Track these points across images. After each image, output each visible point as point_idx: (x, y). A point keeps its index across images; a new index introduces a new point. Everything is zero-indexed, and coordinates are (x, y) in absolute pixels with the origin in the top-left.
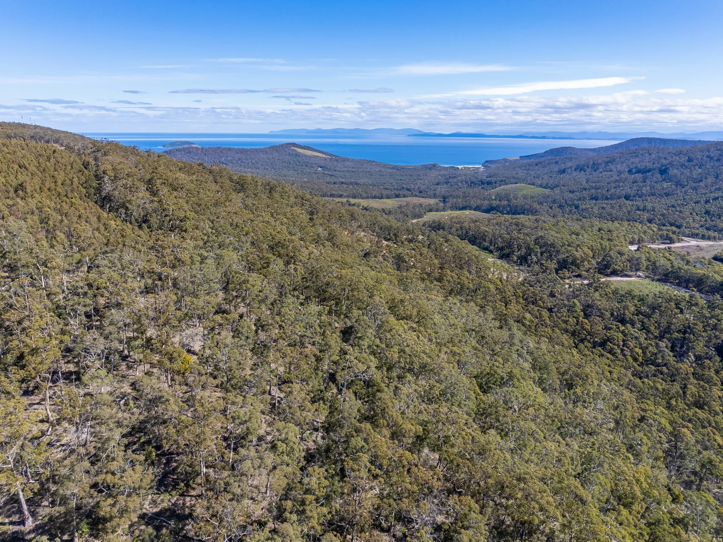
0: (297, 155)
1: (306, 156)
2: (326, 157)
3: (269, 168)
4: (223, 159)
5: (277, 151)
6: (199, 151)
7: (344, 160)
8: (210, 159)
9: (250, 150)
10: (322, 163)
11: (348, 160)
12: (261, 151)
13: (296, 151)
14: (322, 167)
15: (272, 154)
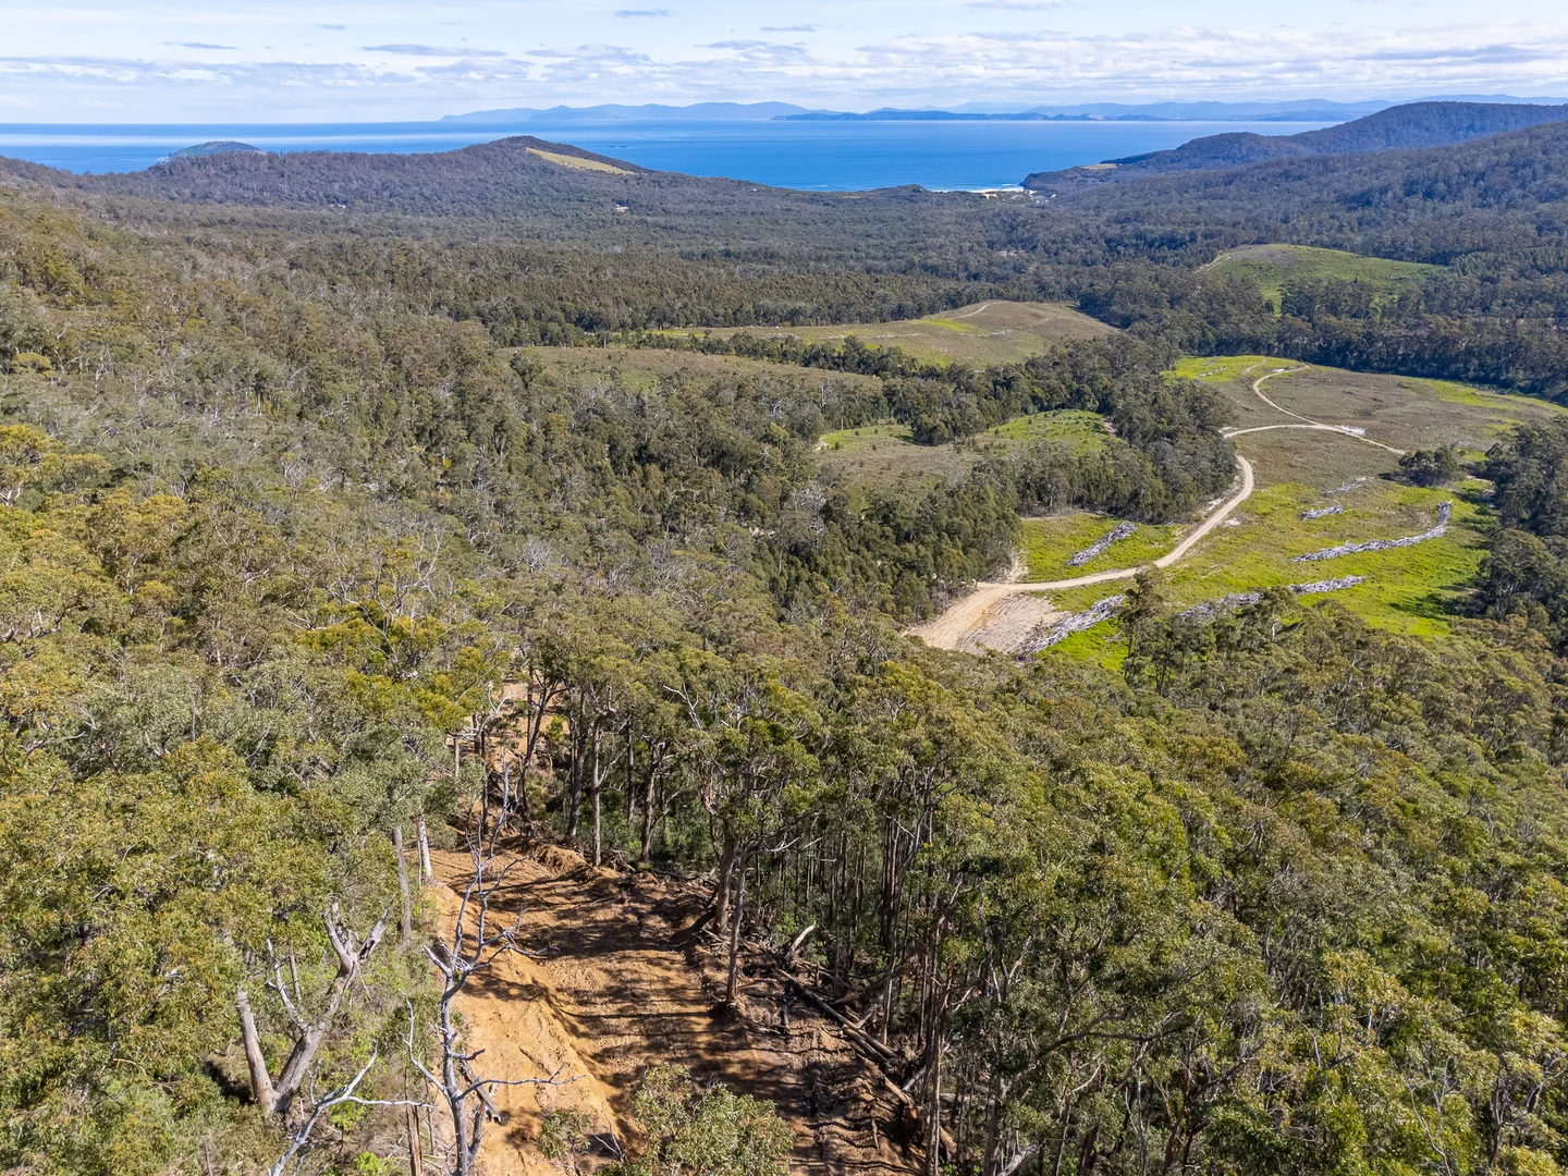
0: (547, 169)
1: (570, 172)
2: (624, 173)
3: (477, 211)
4: (336, 186)
5: (486, 158)
6: (263, 165)
7: (675, 180)
8: (296, 188)
9: (412, 159)
10: (621, 191)
11: (685, 180)
12: (444, 162)
13: (539, 158)
14: (627, 203)
15: (474, 169)
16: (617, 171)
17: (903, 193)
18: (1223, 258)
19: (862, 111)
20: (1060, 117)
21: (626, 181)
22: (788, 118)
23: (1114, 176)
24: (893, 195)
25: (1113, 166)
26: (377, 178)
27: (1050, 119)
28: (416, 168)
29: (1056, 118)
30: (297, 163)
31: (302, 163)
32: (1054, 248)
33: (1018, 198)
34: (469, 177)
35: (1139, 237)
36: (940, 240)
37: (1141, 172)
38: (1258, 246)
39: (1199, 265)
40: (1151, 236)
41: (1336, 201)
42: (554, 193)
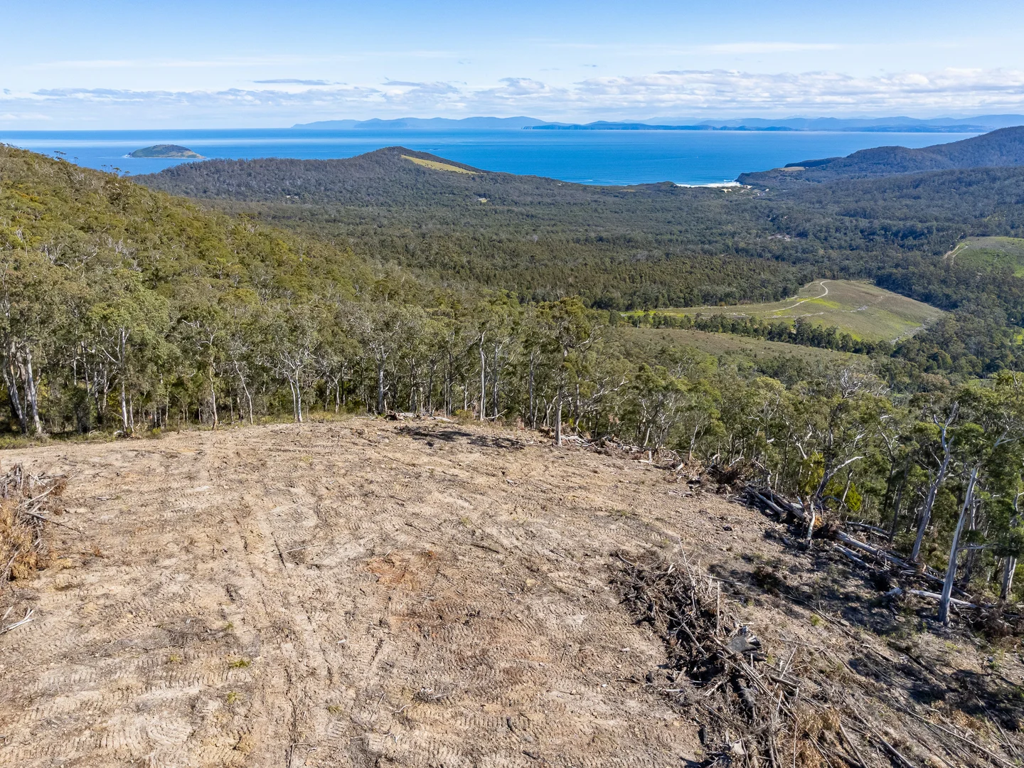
1: (436, 172)
2: (469, 172)
5: (378, 163)
8: (261, 184)
12: (351, 165)
13: (412, 163)
14: (484, 196)
15: (373, 170)
16: (465, 171)
17: (663, 187)
18: (963, 246)
19: (582, 123)
20: (724, 128)
21: (473, 179)
22: (534, 128)
23: (804, 175)
24: (657, 188)
25: (802, 168)
26: (312, 177)
27: (717, 129)
28: (334, 170)
29: (722, 129)
30: (258, 166)
31: (261, 167)
32: (823, 235)
33: (742, 191)
34: (371, 177)
35: (885, 229)
36: (730, 228)
37: (823, 173)
38: (984, 238)
39: (946, 252)
40: (894, 229)
41: (1017, 203)
42: (433, 189)
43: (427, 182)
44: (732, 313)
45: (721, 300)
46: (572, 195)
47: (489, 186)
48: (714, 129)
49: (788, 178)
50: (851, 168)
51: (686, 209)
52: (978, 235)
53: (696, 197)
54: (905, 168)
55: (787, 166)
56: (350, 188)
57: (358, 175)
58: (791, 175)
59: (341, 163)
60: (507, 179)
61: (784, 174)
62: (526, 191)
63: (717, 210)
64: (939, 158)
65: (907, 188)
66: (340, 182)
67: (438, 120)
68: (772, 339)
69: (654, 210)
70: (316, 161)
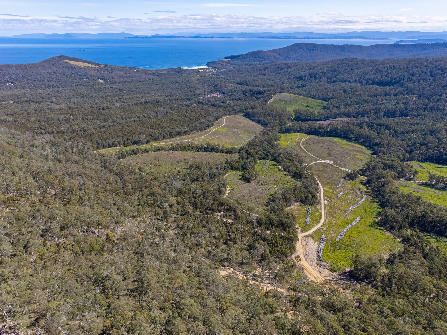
1: (80, 68)
5: (53, 64)
10: (98, 74)
11: (115, 69)
12: (39, 66)
13: (69, 64)
14: (102, 79)
15: (50, 69)
16: (94, 66)
17: (177, 70)
18: (275, 97)
19: (149, 35)
20: (205, 37)
21: (98, 70)
22: (129, 38)
23: (230, 62)
24: (175, 70)
25: (229, 59)
28: (31, 69)
32: (230, 94)
33: (207, 71)
34: (50, 72)
35: (251, 91)
36: (198, 92)
37: (237, 61)
38: (281, 94)
39: (269, 100)
40: (254, 91)
41: (294, 78)
42: (79, 76)
43: (76, 73)
44: (186, 140)
45: (183, 134)
46: (140, 77)
47: (105, 74)
48: (202, 37)
49: (225, 64)
50: (247, 59)
51: (184, 82)
52: (279, 93)
53: (189, 74)
54: (265, 59)
55: (226, 58)
56: (39, 78)
57: (43, 71)
58: (226, 62)
59: (34, 65)
60: (113, 69)
61: (223, 62)
62: (120, 76)
63: (195, 82)
64: (276, 55)
65: (262, 70)
66: (34, 75)
67: (85, 34)
68: (198, 151)
69: (172, 83)
70: (21, 65)
